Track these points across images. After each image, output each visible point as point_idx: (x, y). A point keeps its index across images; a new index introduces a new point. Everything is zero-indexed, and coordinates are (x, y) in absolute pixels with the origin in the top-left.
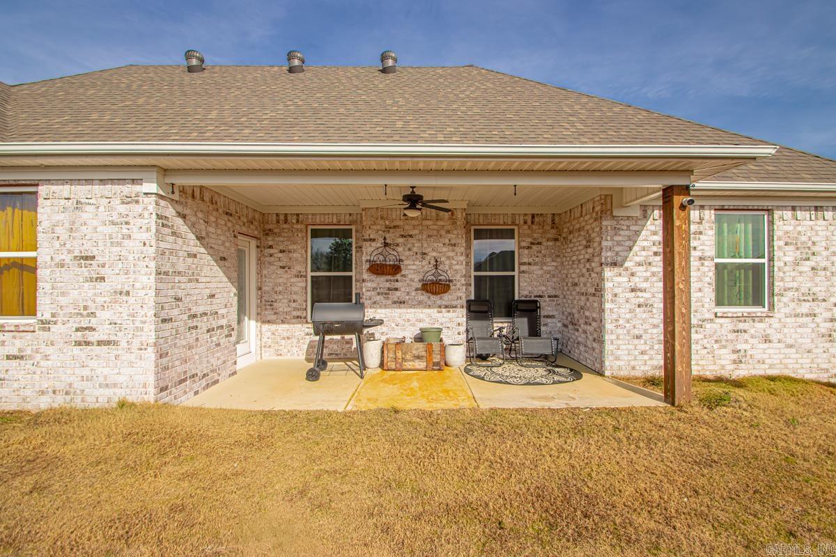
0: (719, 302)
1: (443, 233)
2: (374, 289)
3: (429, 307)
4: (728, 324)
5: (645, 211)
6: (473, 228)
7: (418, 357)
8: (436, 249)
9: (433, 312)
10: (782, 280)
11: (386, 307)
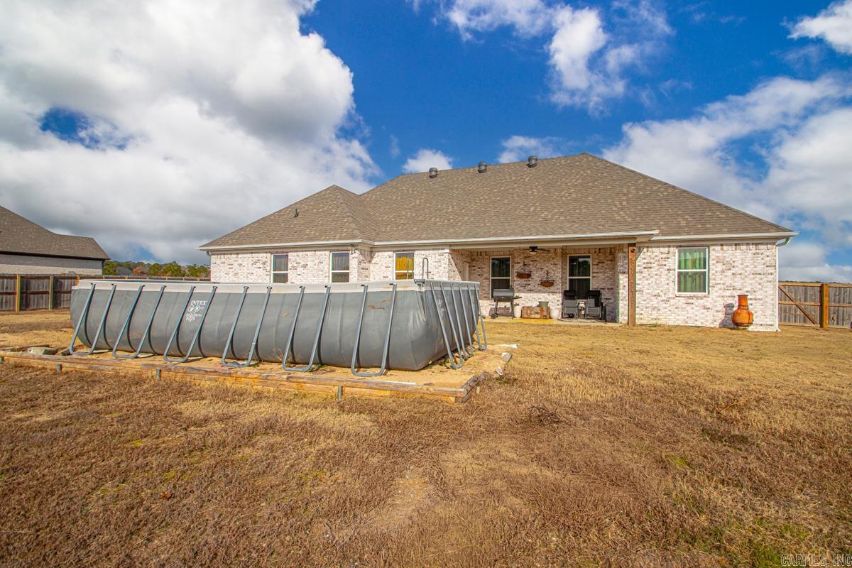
0: (679, 290)
1: (551, 259)
2: (519, 284)
3: (544, 293)
4: (683, 300)
5: (640, 249)
6: (568, 256)
7: (537, 313)
8: (548, 266)
9: (546, 295)
10: (714, 279)
11: (524, 292)
